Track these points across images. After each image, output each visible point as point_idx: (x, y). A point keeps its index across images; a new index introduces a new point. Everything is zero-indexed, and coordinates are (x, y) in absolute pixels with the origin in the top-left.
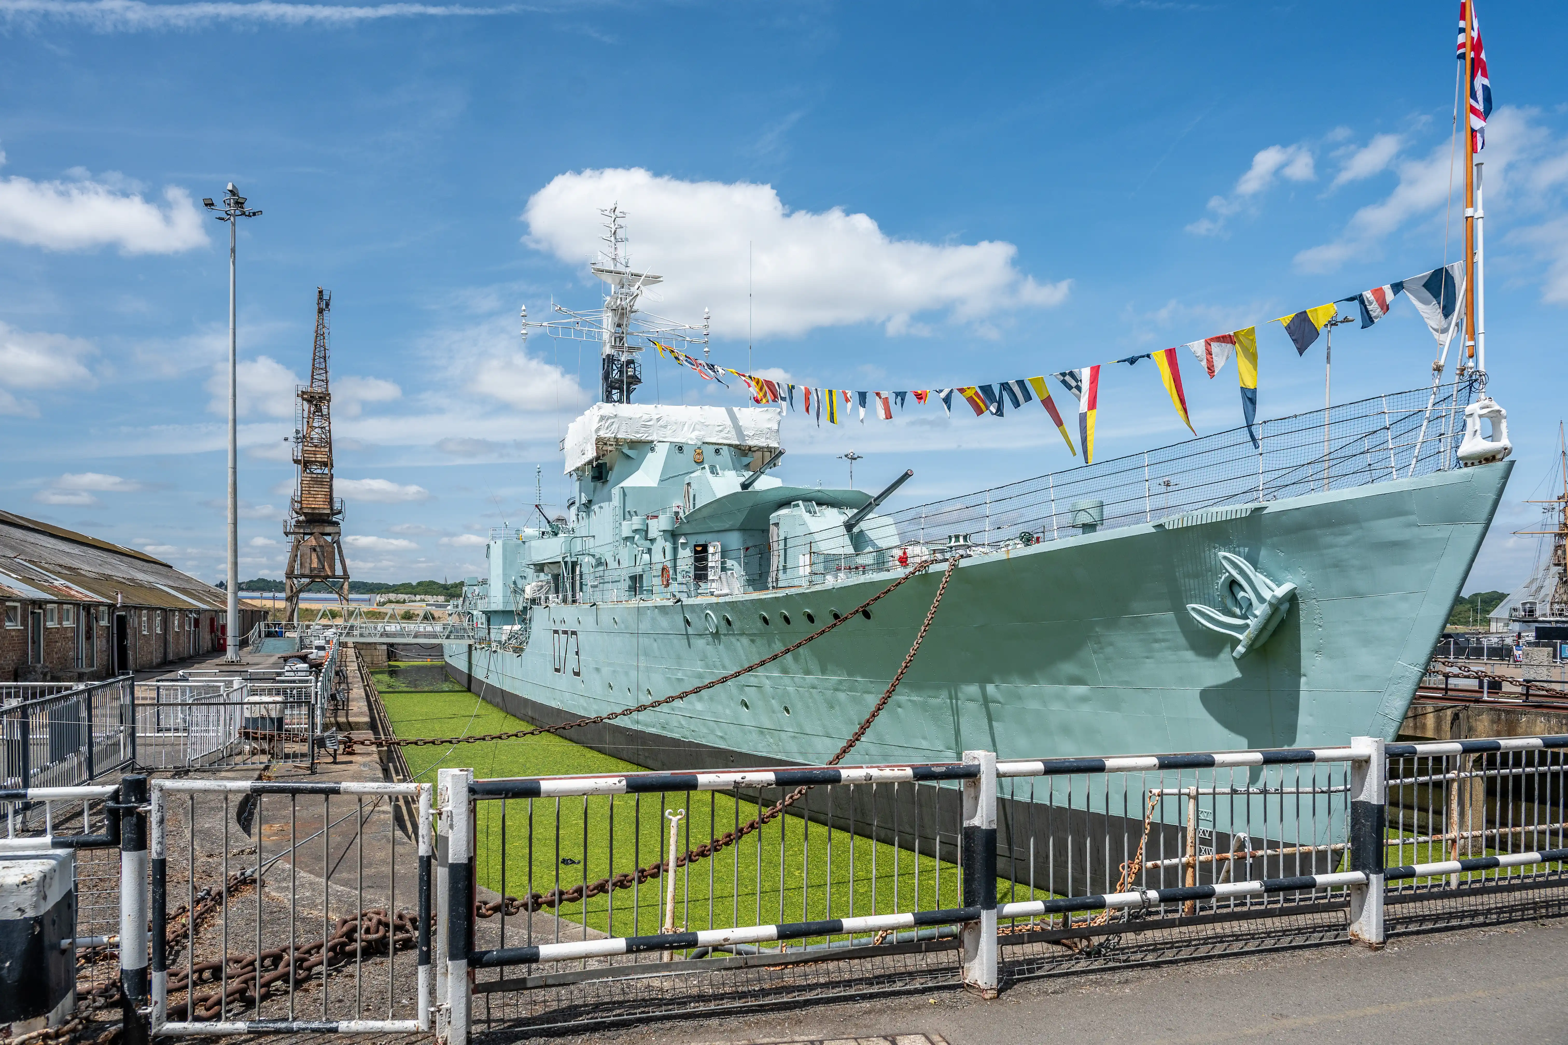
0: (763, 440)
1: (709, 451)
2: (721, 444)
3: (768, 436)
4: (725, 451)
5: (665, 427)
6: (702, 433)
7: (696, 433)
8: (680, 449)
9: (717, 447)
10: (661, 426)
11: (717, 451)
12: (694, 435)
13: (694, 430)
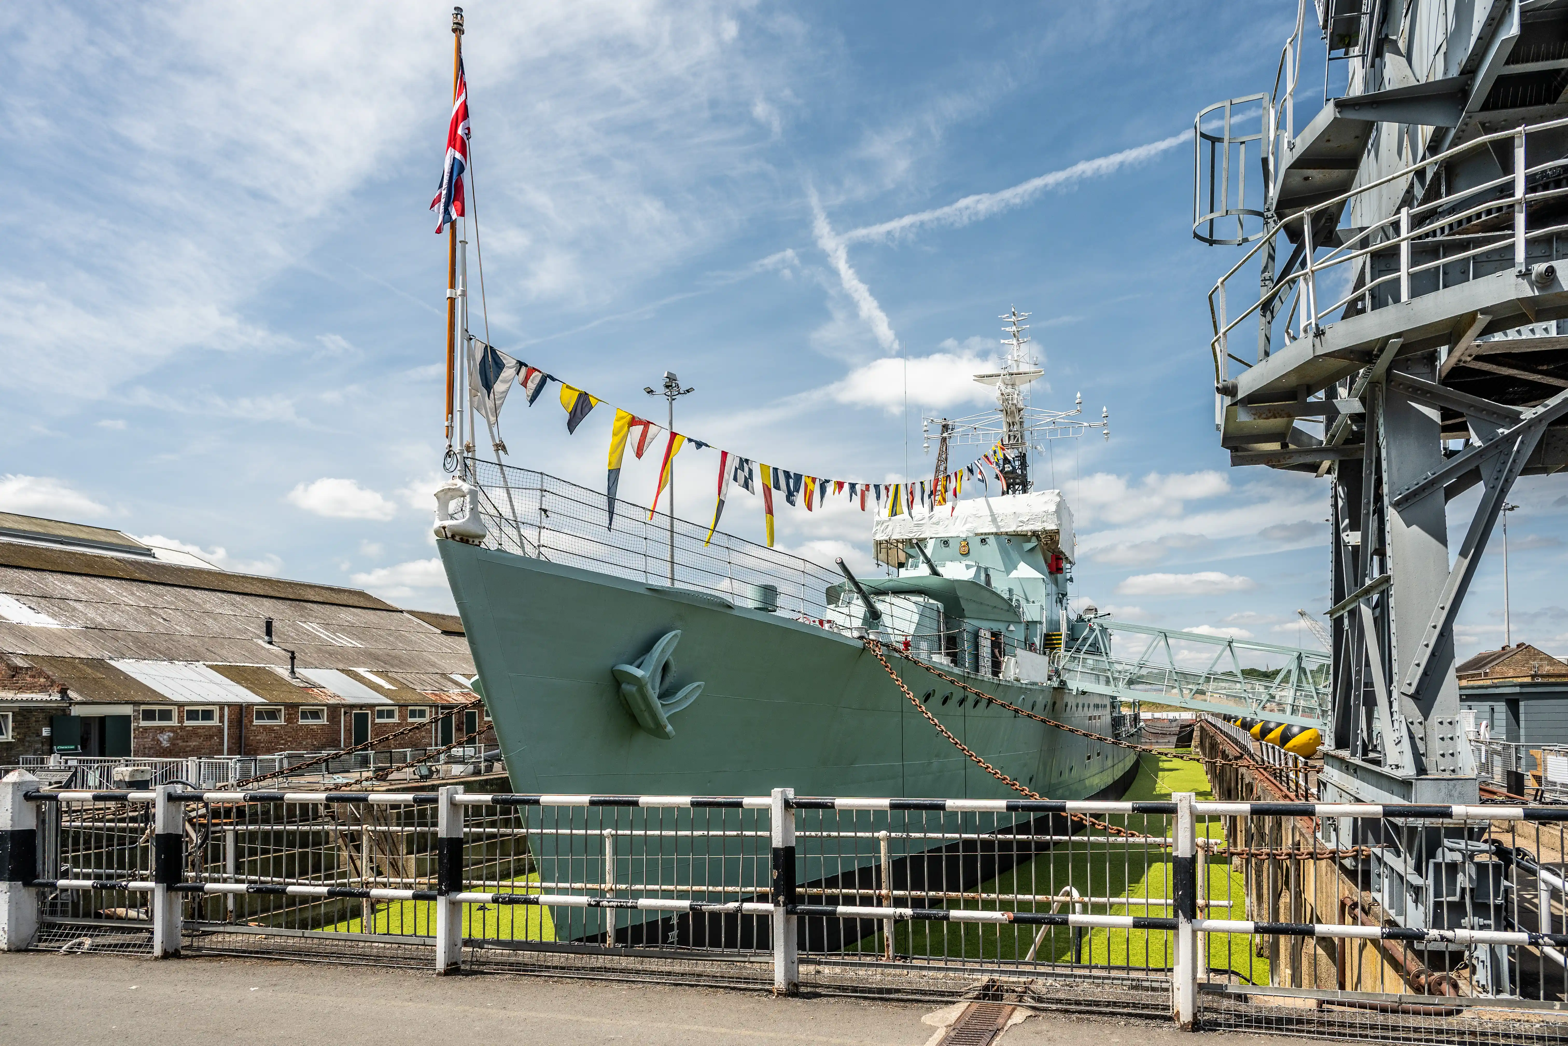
0: (1039, 524)
1: (975, 544)
2: (986, 534)
3: (1045, 519)
4: (991, 540)
5: (937, 523)
6: (975, 525)
7: (968, 526)
8: (946, 543)
9: (983, 537)
10: (934, 524)
11: (983, 541)
12: (965, 528)
13: (965, 524)
